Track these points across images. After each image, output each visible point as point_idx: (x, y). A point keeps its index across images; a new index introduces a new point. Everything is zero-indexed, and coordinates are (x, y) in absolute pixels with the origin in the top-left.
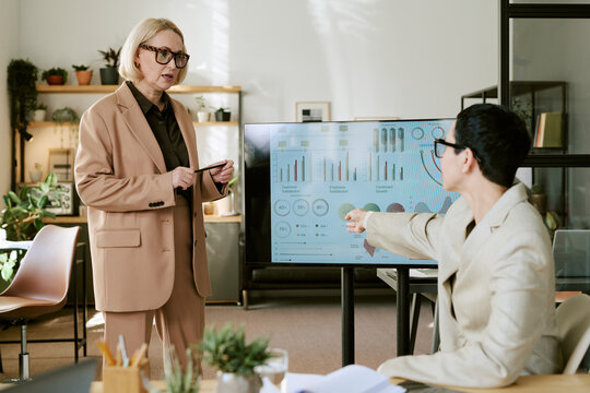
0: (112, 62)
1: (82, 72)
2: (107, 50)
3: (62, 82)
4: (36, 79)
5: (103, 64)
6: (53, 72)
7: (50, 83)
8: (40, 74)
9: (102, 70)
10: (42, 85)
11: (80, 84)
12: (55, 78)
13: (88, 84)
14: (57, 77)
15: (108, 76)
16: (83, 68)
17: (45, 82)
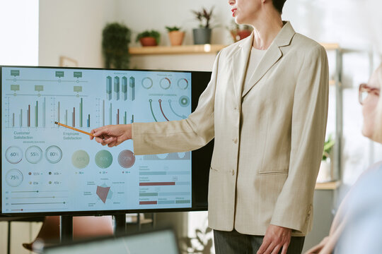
0: (204, 22)
1: (175, 33)
2: (200, 10)
3: (155, 44)
4: (129, 41)
5: (196, 24)
6: (146, 34)
7: (144, 45)
8: (134, 37)
9: (195, 31)
10: (135, 47)
11: (173, 45)
12: (147, 40)
13: (180, 44)
14: (150, 38)
15: (201, 36)
16: (176, 29)
17: (139, 44)
